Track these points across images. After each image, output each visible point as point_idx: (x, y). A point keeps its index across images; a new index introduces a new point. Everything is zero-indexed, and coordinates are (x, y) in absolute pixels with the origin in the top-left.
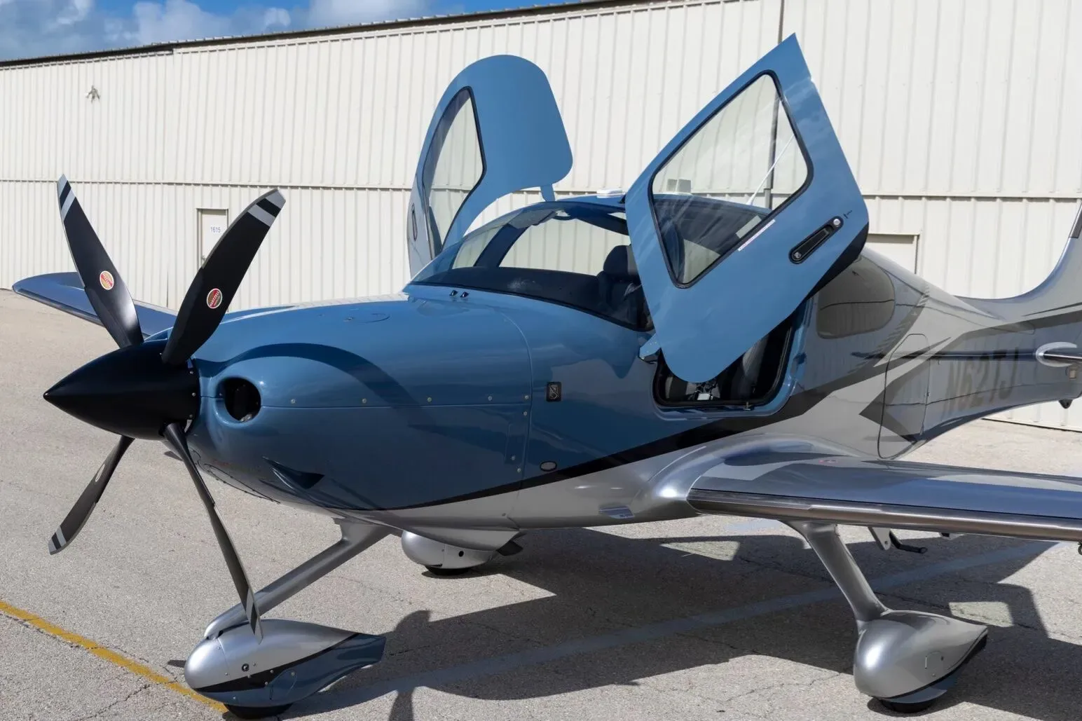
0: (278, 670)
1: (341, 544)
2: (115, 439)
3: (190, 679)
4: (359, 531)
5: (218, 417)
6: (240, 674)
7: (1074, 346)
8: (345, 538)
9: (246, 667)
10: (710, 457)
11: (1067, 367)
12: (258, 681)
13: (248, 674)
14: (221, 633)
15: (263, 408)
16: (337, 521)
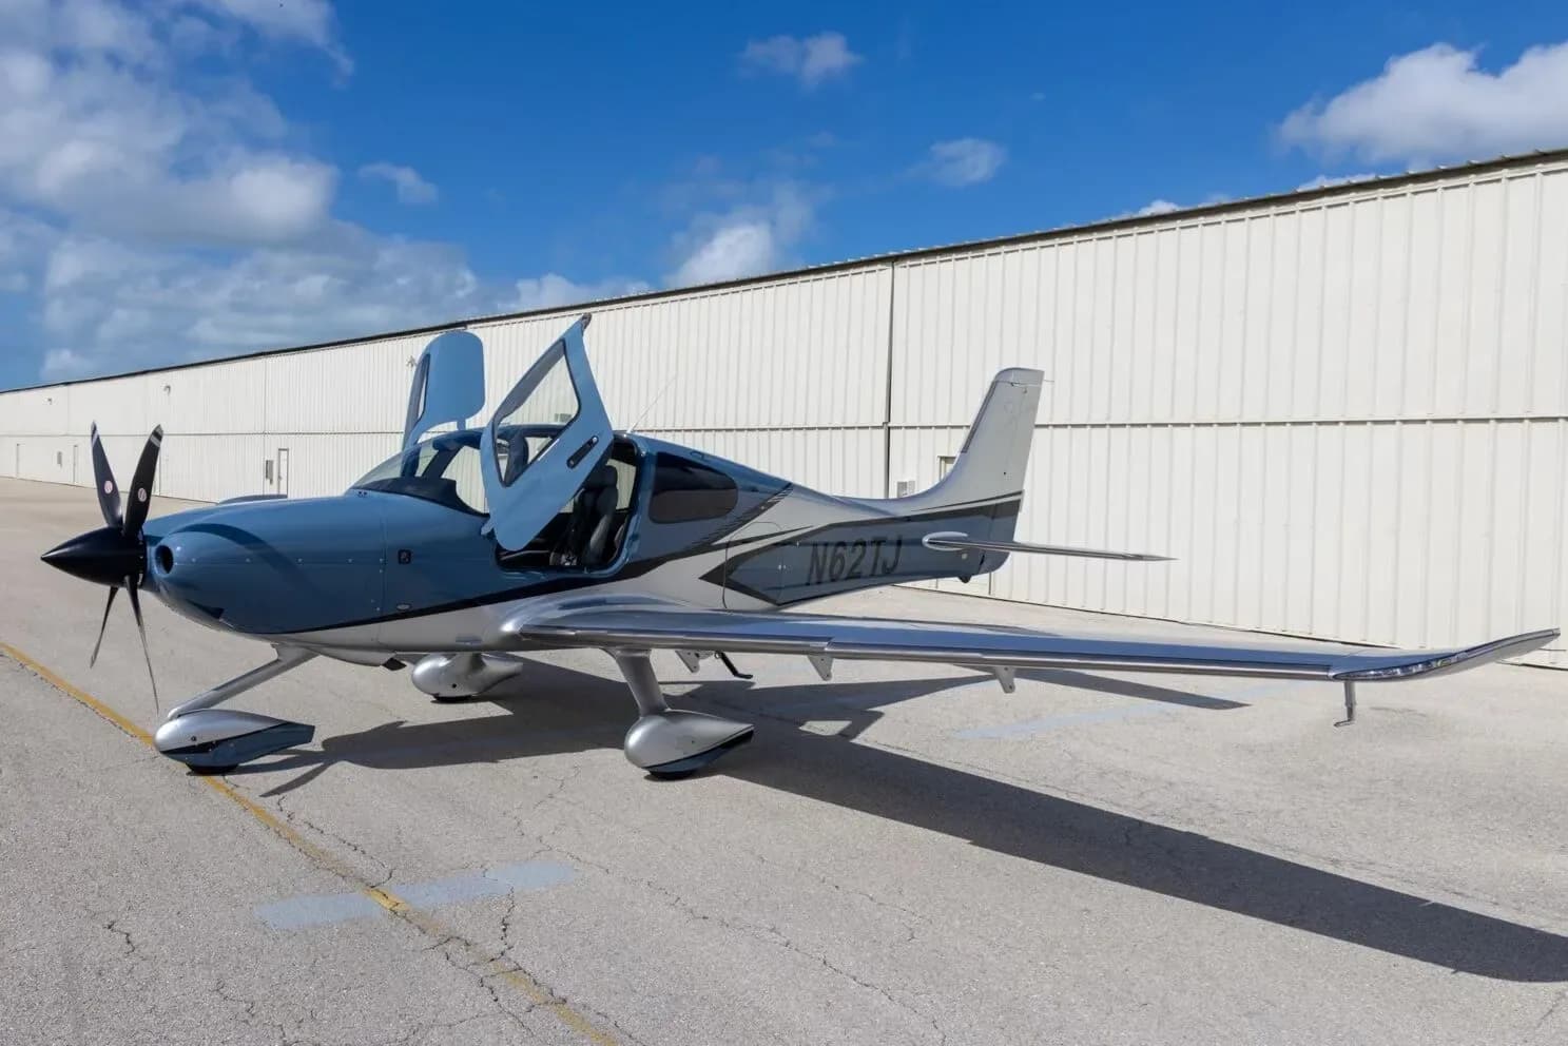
0: (219, 742)
1: (277, 661)
2: (106, 589)
3: (157, 746)
4: (293, 653)
5: (157, 571)
6: (191, 743)
7: (965, 535)
8: (280, 658)
9: (194, 739)
10: (550, 604)
11: (958, 551)
12: (204, 748)
13: (196, 743)
14: (179, 716)
15: (176, 564)
16: (273, 646)
